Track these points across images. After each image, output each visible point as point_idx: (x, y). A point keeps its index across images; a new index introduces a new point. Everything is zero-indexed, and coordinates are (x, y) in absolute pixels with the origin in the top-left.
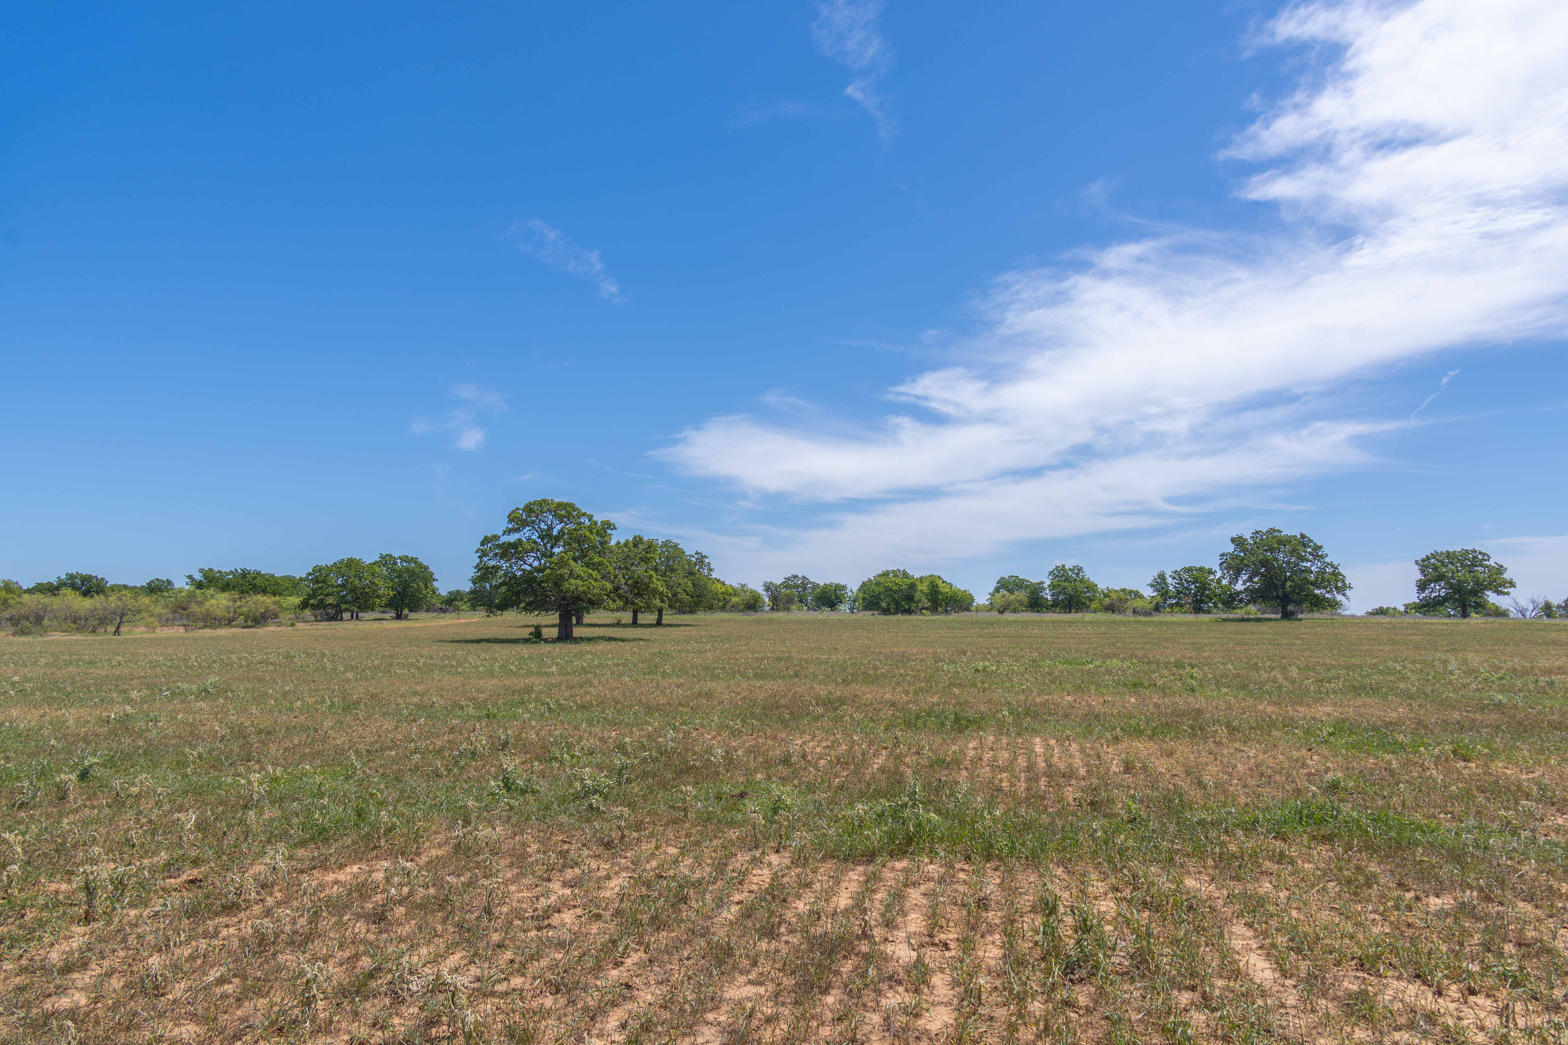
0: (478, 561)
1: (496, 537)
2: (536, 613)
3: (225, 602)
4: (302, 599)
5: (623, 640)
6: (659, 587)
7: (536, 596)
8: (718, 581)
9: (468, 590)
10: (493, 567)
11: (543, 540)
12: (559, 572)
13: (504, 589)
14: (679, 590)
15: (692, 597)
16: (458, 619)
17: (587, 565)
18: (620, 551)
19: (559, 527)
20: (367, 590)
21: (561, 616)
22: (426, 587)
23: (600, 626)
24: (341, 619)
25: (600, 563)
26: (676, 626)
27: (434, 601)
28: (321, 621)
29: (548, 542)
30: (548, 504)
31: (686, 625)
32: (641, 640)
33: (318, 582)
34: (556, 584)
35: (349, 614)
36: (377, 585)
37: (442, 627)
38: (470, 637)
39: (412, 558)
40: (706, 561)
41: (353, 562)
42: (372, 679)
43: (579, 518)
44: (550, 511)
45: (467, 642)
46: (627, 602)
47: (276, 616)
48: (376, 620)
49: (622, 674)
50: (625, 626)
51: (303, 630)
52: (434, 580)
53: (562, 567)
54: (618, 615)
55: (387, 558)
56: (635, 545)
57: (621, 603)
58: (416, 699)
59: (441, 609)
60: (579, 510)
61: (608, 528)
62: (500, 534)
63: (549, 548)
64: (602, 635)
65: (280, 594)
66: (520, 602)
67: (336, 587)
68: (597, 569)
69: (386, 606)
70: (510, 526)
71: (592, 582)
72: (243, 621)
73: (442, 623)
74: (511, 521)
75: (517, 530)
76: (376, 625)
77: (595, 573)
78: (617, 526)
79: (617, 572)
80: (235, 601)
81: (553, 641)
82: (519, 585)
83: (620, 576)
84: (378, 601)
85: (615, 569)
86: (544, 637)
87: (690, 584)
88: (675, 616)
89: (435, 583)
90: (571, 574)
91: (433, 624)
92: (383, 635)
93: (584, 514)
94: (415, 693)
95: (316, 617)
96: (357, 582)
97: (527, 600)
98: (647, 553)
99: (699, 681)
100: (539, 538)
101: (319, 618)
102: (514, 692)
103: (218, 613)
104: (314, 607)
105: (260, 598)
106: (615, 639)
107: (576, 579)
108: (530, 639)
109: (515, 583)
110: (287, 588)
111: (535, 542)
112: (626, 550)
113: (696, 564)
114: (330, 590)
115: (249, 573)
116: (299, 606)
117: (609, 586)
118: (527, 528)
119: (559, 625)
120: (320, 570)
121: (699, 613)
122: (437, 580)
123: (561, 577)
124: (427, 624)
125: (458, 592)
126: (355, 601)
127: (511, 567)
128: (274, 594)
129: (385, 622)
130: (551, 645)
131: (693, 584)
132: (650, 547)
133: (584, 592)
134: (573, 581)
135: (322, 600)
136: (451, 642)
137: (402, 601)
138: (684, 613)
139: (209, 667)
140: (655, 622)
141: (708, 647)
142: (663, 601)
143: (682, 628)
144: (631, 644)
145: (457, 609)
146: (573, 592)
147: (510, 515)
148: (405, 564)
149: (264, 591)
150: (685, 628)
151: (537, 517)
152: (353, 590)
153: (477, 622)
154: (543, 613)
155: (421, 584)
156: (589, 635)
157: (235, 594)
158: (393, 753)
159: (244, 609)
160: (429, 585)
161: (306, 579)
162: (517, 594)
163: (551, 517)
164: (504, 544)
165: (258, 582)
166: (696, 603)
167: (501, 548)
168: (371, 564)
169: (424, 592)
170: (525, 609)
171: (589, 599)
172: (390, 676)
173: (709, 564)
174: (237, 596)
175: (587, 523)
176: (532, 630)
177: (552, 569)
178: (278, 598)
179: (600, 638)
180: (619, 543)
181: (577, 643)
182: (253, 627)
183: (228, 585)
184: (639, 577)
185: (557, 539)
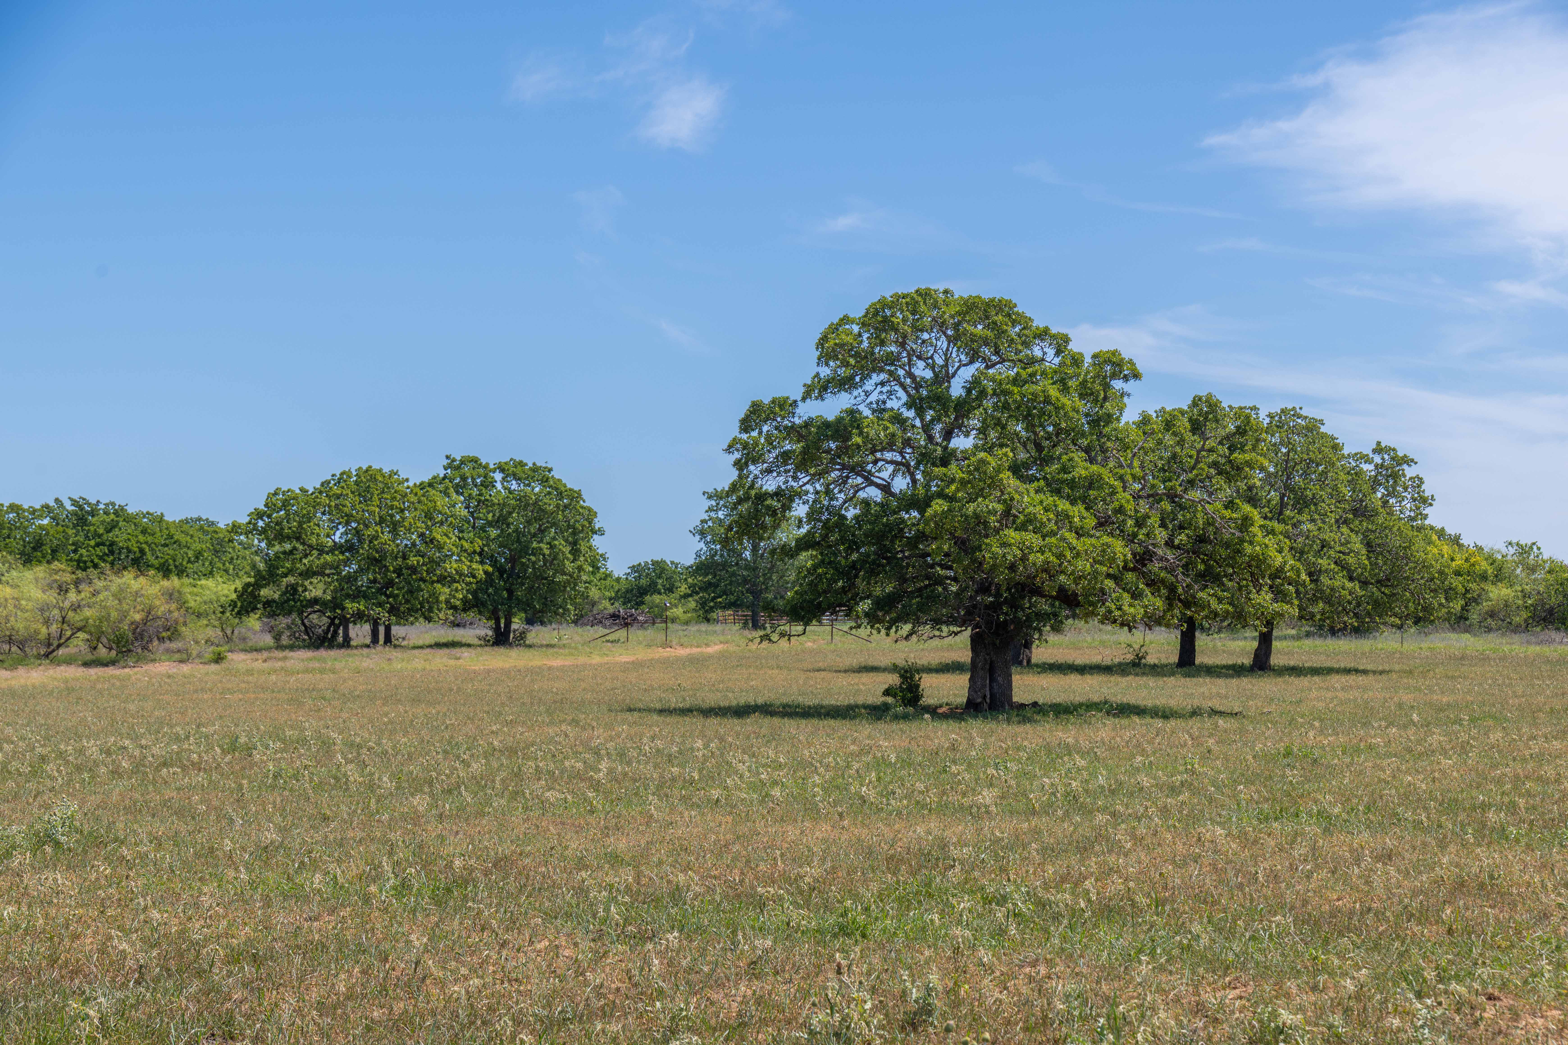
0: (734, 474)
1: (784, 405)
2: (907, 627)
3: (37, 594)
4: (239, 584)
5: (1165, 714)
6: (1272, 552)
7: (903, 580)
8: (1441, 533)
9: (688, 559)
10: (778, 494)
11: (920, 413)
12: (971, 508)
13: (806, 558)
14: (1323, 562)
15: (1364, 584)
16: (666, 645)
17: (1055, 487)
18: (1151, 444)
19: (967, 373)
20: (413, 560)
21: (976, 642)
22: (576, 552)
23: (1082, 670)
24: (347, 643)
25: (1093, 482)
26: (1316, 671)
27: (594, 593)
28: (291, 648)
29: (936, 420)
30: (935, 306)
31: (1348, 671)
32: (1221, 713)
33: (281, 537)
34: (962, 544)
35: (367, 627)
36: (440, 548)
37: (626, 668)
38: (712, 699)
39: (535, 469)
40: (1410, 472)
41: (373, 479)
42: (481, 814)
43: (1026, 344)
44: (940, 324)
45: (709, 712)
46: (1172, 597)
47: (172, 632)
48: (438, 645)
49: (1194, 818)
50: (1157, 670)
51: (250, 672)
52: (594, 532)
53: (980, 493)
54: (1138, 637)
55: (466, 469)
56: (1196, 427)
57: (1156, 603)
58: (627, 876)
59: (615, 616)
60: (1025, 322)
61: (1114, 376)
62: (796, 394)
63: (938, 439)
64: (1096, 698)
65: (181, 572)
66: (857, 598)
67: (332, 551)
68: (1084, 499)
69: (467, 606)
70: (825, 372)
71: (1071, 537)
72: (84, 647)
73: (622, 656)
74: (825, 357)
75: (845, 384)
76: (441, 660)
77: (1077, 511)
78: (1140, 367)
79: (1144, 507)
80: (63, 590)
81: (956, 714)
82: (853, 546)
83: (1154, 521)
84: (444, 592)
85: (1136, 497)
86: (928, 699)
87: (1357, 544)
88: (1308, 643)
89: (597, 541)
90: (1007, 513)
91: (596, 659)
92: (469, 687)
93: (1043, 334)
94: (615, 860)
95: (277, 638)
96: (386, 537)
97: (878, 591)
98: (1232, 449)
99: (1443, 845)
100: (909, 406)
101: (285, 640)
102: (893, 863)
103: (20, 625)
104: (272, 609)
105: (130, 580)
106: (1139, 711)
107: (1022, 528)
108: (886, 707)
109: (842, 541)
110: (198, 555)
111: (898, 419)
112: (1169, 440)
113: (1375, 483)
114: (312, 560)
115: (93, 513)
116: (233, 604)
117: (1121, 550)
118: (876, 378)
119: (974, 668)
120: (285, 504)
121: (1387, 632)
122: (601, 532)
123: (979, 520)
124: (582, 660)
125: (659, 567)
126: (380, 591)
127: (828, 492)
128: (165, 571)
129: (465, 653)
130: (953, 725)
131: (1369, 545)
132: (1241, 431)
133: (1046, 568)
134: (1012, 535)
135: (293, 590)
136: (661, 712)
137: (510, 592)
138: (1333, 632)
139: (34, 773)
140: (1247, 661)
141: (1436, 738)
142: (1279, 595)
143: (1336, 681)
144: (1194, 724)
145: (660, 617)
146: (1012, 567)
147: (824, 339)
148: (514, 485)
149: (138, 563)
150: (1344, 679)
151: (903, 345)
152: (376, 561)
153: (722, 657)
154: (926, 630)
155: (560, 543)
156: (1059, 698)
157: (62, 570)
158: (615, 1027)
159: (88, 612)
160: (583, 547)
161: (251, 529)
162: (850, 572)
163: (943, 343)
164: (807, 424)
165: (120, 537)
166: (1376, 604)
167: (800, 437)
168: (422, 486)
169: (569, 566)
170: (872, 618)
171: (1062, 590)
172: (526, 809)
173: (1419, 481)
174: (68, 577)
175: (1052, 360)
176: (893, 679)
177: (951, 499)
178: (175, 582)
179: (1091, 706)
180: (1145, 420)
181: (1025, 720)
182: (113, 663)
183: (38, 545)
184: (1209, 523)
185: (963, 408)
